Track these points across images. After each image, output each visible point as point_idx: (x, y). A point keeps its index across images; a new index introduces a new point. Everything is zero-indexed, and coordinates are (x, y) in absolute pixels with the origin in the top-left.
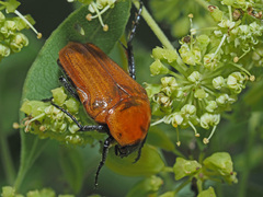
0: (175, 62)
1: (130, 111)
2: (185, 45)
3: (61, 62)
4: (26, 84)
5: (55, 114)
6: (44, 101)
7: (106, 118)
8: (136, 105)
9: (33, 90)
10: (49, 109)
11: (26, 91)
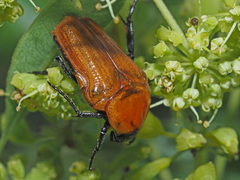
0: (181, 45)
1: (130, 99)
2: (192, 28)
3: (58, 39)
4: (16, 53)
5: (48, 93)
6: (35, 73)
7: (106, 106)
8: (136, 92)
9: (23, 60)
10: (42, 87)
11: (15, 61)
